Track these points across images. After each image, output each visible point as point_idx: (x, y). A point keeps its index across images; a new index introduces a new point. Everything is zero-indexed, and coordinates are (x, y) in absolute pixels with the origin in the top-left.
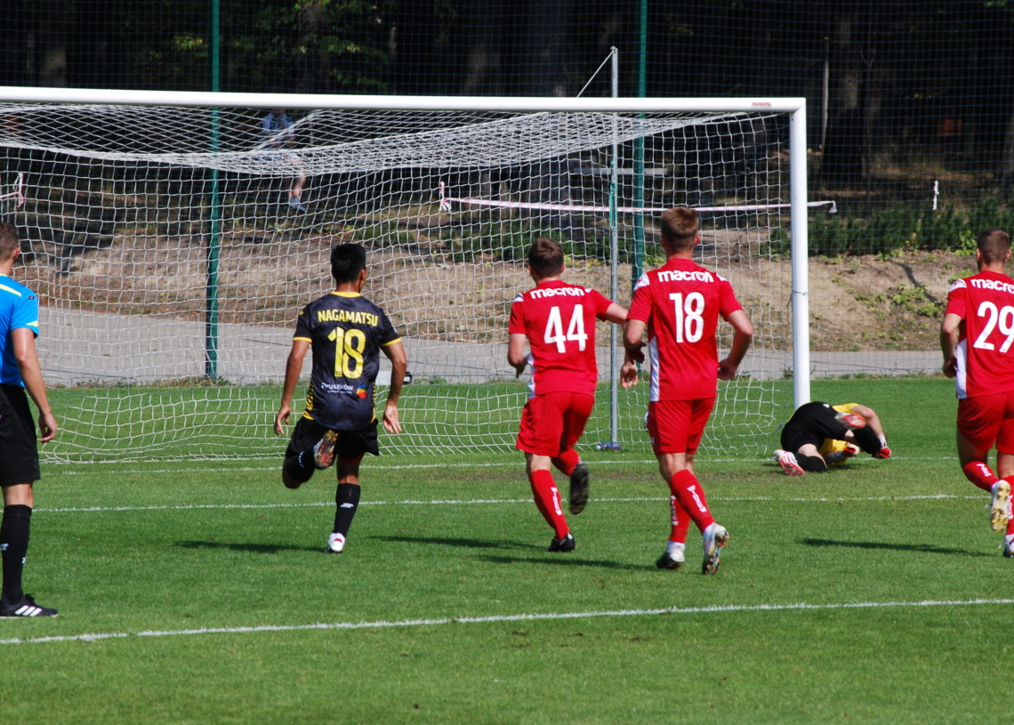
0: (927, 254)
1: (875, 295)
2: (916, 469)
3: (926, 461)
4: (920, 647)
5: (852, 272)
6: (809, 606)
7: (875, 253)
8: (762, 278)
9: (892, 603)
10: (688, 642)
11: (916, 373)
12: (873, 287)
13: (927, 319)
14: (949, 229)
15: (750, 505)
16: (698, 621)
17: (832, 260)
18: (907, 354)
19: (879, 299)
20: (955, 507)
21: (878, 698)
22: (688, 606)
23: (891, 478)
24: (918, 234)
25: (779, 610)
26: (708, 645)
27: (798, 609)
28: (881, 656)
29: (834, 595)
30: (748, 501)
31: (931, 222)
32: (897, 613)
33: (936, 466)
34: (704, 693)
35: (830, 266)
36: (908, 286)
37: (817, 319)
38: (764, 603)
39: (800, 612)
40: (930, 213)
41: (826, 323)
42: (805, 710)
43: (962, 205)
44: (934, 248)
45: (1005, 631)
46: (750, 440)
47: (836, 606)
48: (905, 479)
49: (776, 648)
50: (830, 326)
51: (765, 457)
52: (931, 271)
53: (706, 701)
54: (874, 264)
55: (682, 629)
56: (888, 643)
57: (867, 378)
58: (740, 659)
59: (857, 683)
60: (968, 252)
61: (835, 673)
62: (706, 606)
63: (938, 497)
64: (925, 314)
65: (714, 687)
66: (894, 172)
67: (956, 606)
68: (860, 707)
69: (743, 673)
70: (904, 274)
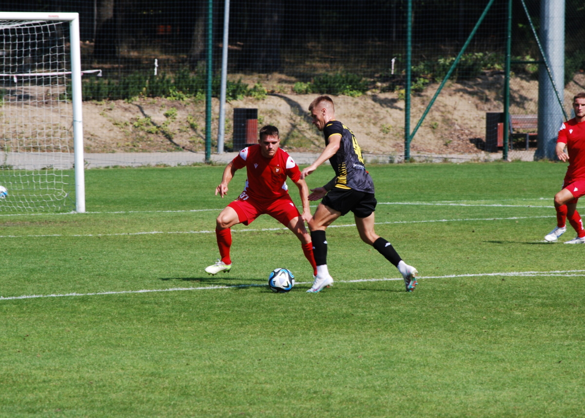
0: (151, 100)
1: (124, 122)
2: (142, 218)
3: (148, 213)
4: (137, 316)
5: (111, 109)
6: (78, 295)
7: (123, 99)
8: (61, 113)
9: (124, 292)
10: (8, 316)
11: (146, 165)
12: (123, 117)
13: (152, 135)
14: (163, 85)
15: (49, 239)
16: (15, 304)
17: (99, 103)
18: (142, 154)
19: (126, 124)
20: (162, 238)
21: (112, 345)
22: (10, 296)
23: (128, 223)
24: (146, 88)
25: (60, 297)
26: (19, 317)
27: (72, 296)
28: (116, 321)
29: (92, 288)
30: (48, 237)
31: (153, 82)
32: (126, 297)
33: (153, 216)
34: (15, 344)
35: (98, 106)
36: (142, 117)
37: (92, 135)
38: (53, 293)
39: (72, 298)
40: (152, 77)
41: (97, 138)
42: (71, 352)
43: (170, 73)
44: (156, 96)
45: (184, 305)
46: (51, 203)
47: (93, 294)
48: (136, 223)
49: (57, 318)
50: (99, 139)
51: (59, 212)
52: (154, 109)
53: (16, 348)
54: (123, 105)
55: (5, 308)
56: (120, 314)
57: (119, 168)
58: (37, 324)
59: (101, 336)
60: (174, 98)
61: (89, 331)
62: (20, 295)
63: (153, 233)
64: (150, 132)
65: (21, 341)
66: (134, 54)
67: (158, 292)
68: (102, 349)
69: (38, 333)
70: (139, 110)
